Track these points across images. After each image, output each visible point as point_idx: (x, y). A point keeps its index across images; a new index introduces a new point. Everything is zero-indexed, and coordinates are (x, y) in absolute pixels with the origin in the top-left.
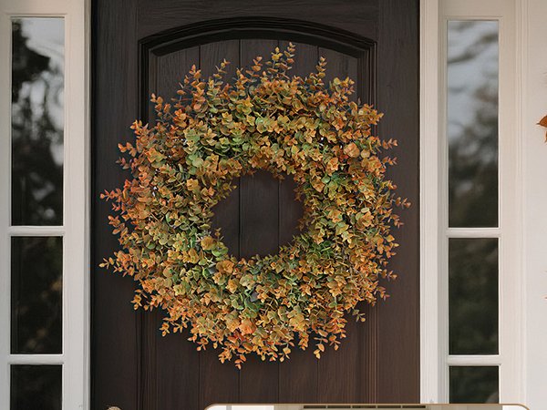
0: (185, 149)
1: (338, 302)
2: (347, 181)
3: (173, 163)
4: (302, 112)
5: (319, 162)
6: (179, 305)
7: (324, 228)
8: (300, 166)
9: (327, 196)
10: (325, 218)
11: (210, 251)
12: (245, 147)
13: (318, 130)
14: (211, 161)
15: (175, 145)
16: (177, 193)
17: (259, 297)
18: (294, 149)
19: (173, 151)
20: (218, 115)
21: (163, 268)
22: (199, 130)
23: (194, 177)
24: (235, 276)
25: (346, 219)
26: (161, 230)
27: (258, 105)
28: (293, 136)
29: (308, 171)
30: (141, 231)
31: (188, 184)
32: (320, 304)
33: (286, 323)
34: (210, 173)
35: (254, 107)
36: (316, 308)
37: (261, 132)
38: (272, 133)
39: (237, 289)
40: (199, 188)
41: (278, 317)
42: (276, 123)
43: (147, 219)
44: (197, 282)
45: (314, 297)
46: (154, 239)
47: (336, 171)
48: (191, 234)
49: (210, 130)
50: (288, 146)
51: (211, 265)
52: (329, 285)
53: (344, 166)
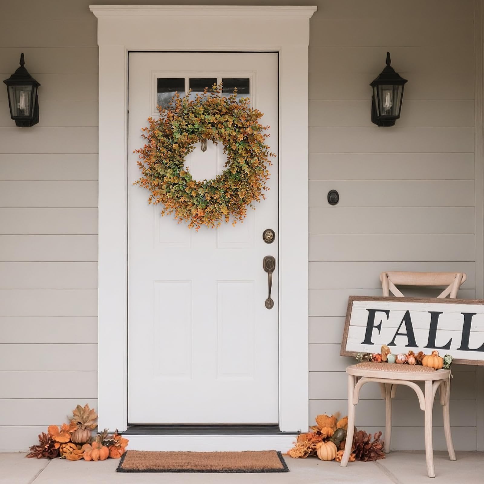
0: (172, 130)
1: (243, 201)
2: (247, 145)
3: (167, 136)
4: (226, 113)
5: (234, 136)
6: (169, 202)
7: (236, 166)
8: (226, 138)
9: (238, 152)
10: (237, 162)
11: (184, 177)
12: (200, 129)
13: (234, 121)
14: (184, 136)
15: (168, 128)
16: (169, 150)
17: (206, 199)
18: (223, 130)
19: (167, 131)
20: (188, 114)
21: (162, 185)
22: (178, 121)
23: (176, 143)
24: (195, 189)
25: (247, 163)
26: (161, 168)
27: (206, 110)
28: (222, 124)
29: (229, 140)
30: (152, 168)
31: (174, 146)
32: (235, 202)
33: (219, 211)
34: (184, 141)
35: (204, 110)
36: (233, 204)
37: (207, 122)
38: (213, 123)
39: (196, 195)
40: (179, 148)
41: (215, 208)
42: (214, 118)
43: (155, 162)
44: (178, 192)
45: (232, 198)
46: (158, 172)
47: (242, 140)
48: (175, 169)
49: (184, 121)
50: (220, 129)
51: (185, 184)
52: (239, 193)
53: (246, 138)
